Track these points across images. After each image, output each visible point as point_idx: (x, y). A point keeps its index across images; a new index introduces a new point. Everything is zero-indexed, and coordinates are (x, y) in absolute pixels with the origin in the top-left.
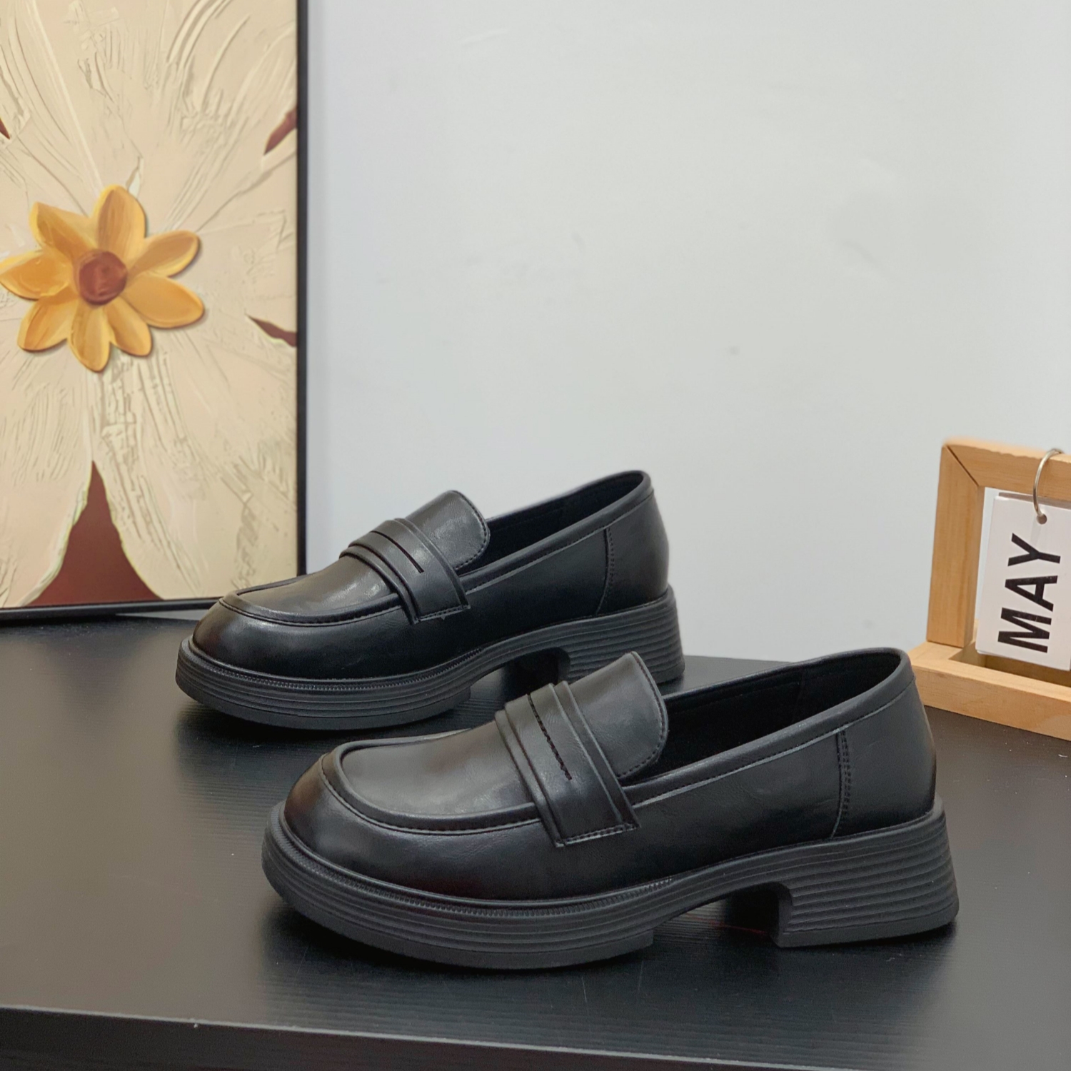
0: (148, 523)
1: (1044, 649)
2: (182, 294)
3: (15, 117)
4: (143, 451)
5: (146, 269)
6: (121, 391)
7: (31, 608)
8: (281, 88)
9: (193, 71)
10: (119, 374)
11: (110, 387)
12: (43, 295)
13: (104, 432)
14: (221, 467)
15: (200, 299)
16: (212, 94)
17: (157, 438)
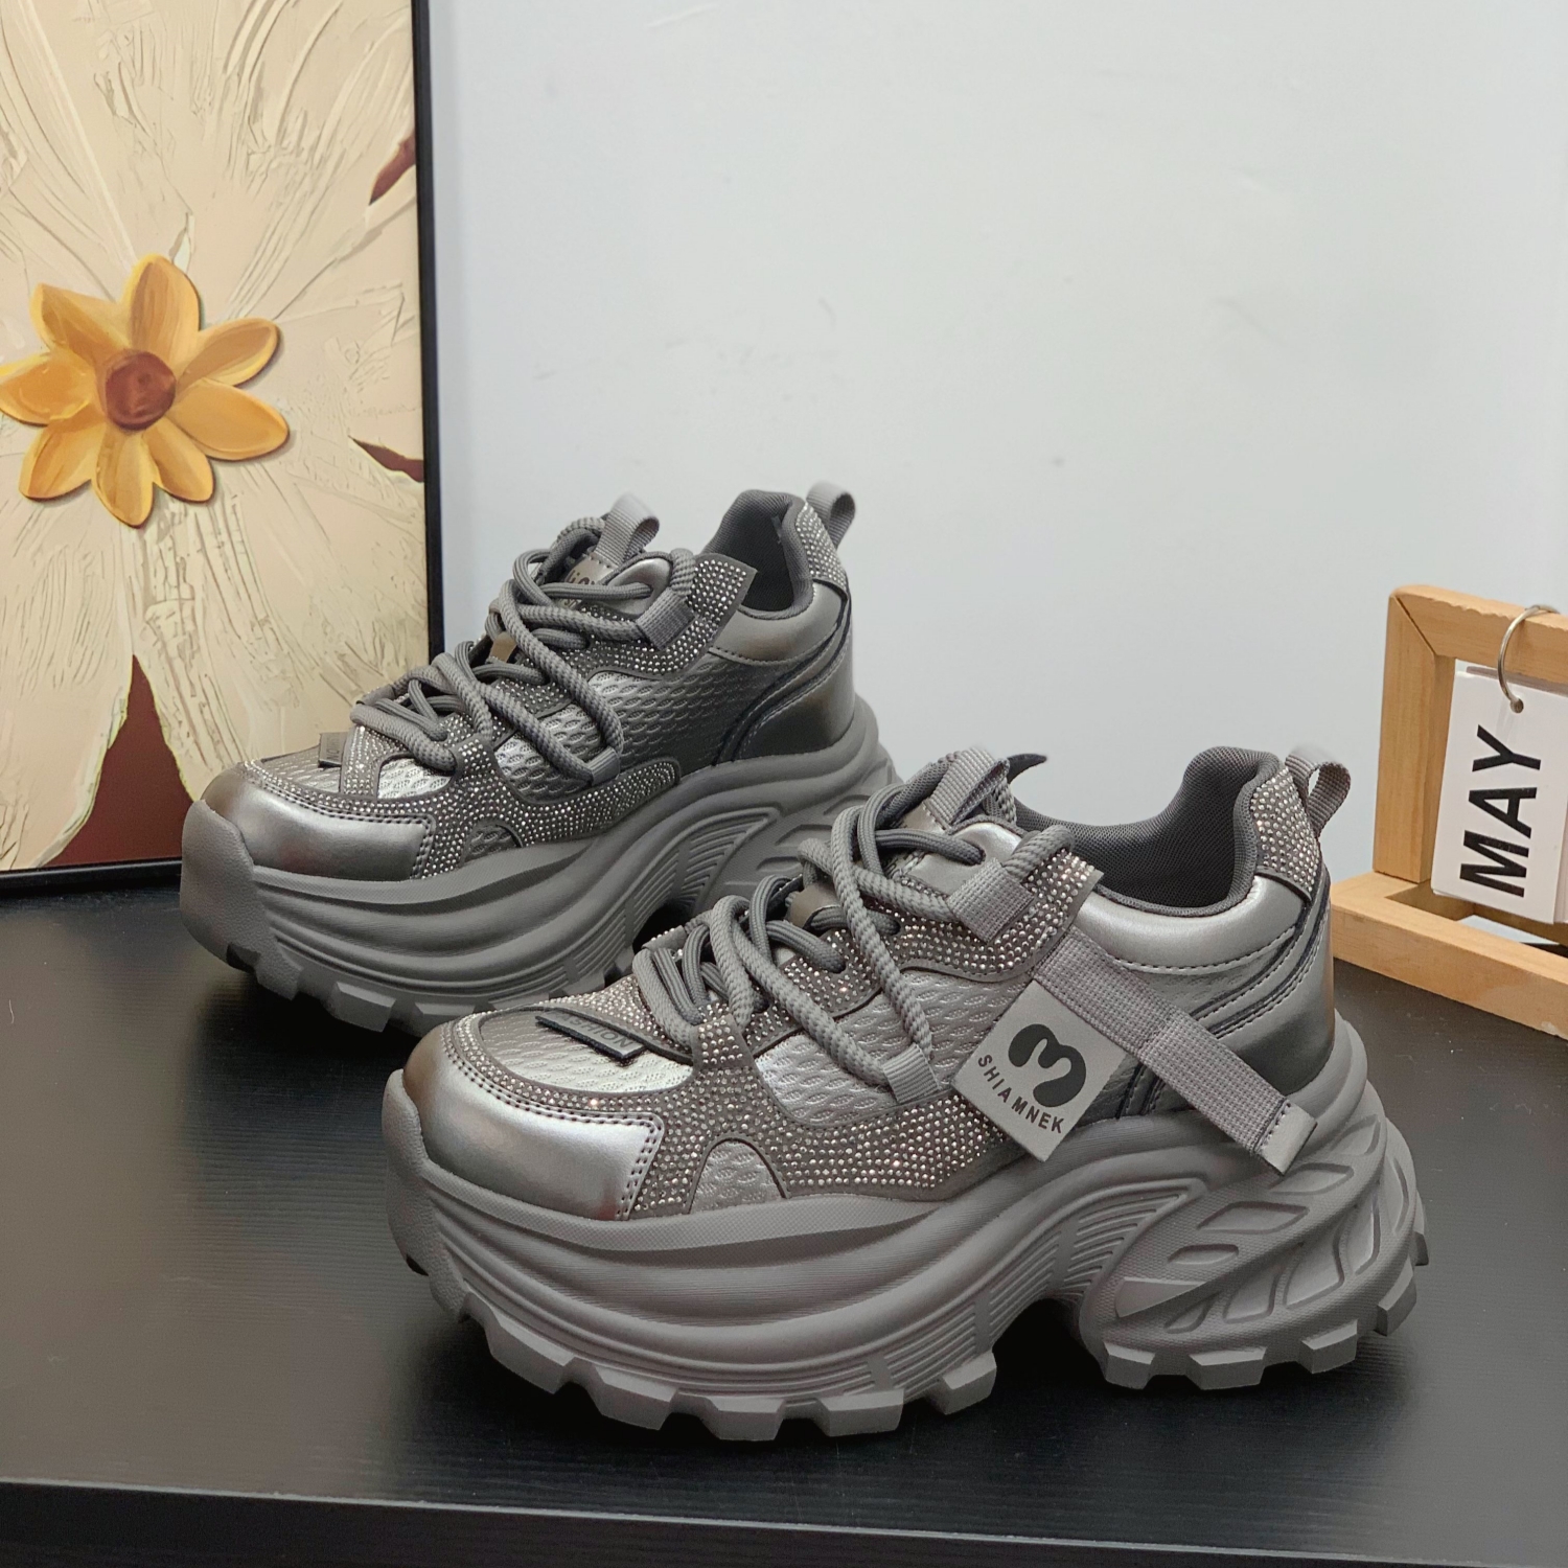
0: (217, 741)
2: (257, 410)
3: (6, 160)
4: (206, 639)
5: (205, 376)
6: (172, 552)
7: (50, 869)
8: (392, 103)
9: (264, 84)
10: (168, 528)
11: (155, 549)
12: (53, 418)
13: (149, 614)
14: (321, 659)
15: (284, 419)
16: (291, 118)
17: (226, 620)
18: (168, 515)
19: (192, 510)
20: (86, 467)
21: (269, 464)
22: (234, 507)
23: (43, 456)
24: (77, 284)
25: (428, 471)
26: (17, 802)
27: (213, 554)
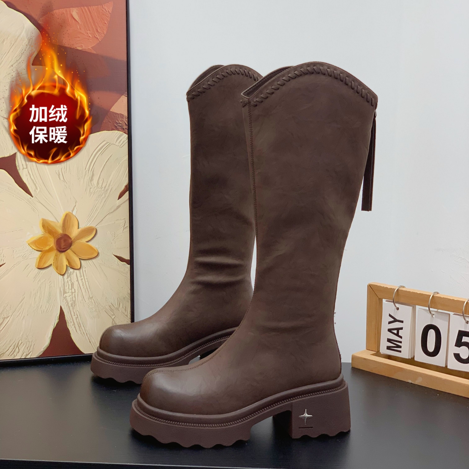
0: (80, 327)
2: (91, 248)
3: (35, 190)
4: (78, 302)
5: (79, 240)
6: (70, 281)
7: (39, 358)
8: (123, 177)
9: (94, 173)
10: (70, 275)
11: (66, 280)
12: (44, 249)
13: (64, 296)
14: (105, 307)
15: (97, 249)
16: (100, 180)
17: (83, 297)
18: (70, 272)
19: (75, 271)
20: (51, 261)
21: (94, 260)
22: (85, 270)
23: (41, 258)
24: (50, 219)
25: (131, 262)
26: (32, 341)
27: (80, 281)
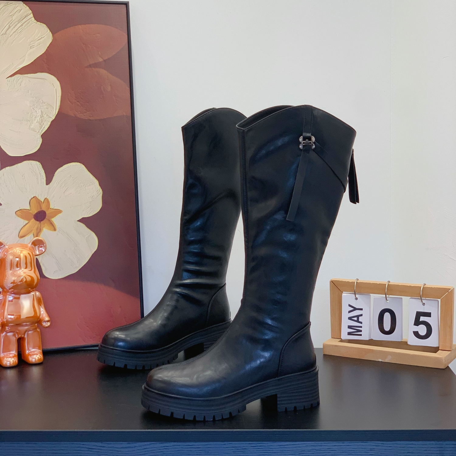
1: (361, 335)
